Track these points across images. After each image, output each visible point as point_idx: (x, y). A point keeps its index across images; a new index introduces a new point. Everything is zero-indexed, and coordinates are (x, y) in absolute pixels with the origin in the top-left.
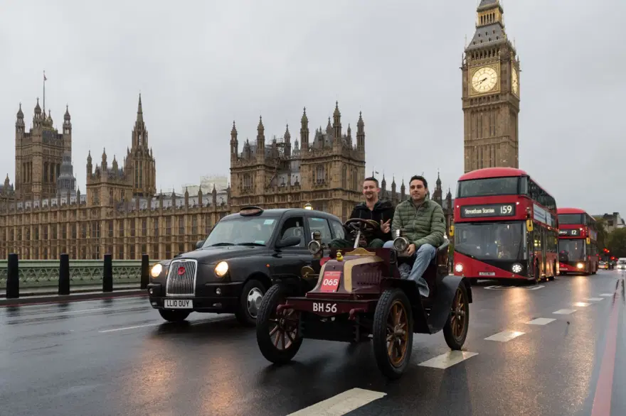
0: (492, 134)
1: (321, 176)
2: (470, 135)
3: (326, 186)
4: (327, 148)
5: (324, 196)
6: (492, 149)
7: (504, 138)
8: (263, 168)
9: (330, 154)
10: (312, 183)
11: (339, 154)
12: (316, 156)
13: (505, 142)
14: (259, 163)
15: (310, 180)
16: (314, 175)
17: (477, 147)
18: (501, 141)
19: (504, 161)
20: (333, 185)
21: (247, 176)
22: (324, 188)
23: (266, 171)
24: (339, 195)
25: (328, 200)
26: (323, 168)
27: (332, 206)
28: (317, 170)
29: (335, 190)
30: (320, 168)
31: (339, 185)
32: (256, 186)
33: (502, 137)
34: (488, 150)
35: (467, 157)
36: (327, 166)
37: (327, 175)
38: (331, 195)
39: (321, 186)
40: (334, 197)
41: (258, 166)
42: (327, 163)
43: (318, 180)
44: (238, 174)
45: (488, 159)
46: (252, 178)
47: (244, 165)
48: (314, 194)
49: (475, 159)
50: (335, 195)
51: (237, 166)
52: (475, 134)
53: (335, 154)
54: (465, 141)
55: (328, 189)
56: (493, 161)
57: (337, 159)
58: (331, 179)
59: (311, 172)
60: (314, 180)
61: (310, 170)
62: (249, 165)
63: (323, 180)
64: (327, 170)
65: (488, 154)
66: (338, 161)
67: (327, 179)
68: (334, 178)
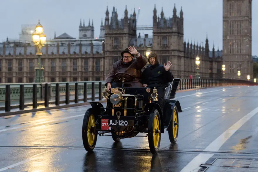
0: (239, 14)
1: (165, 42)
2: (226, 14)
3: (169, 48)
4: (169, 28)
5: (167, 54)
6: (239, 23)
7: (246, 17)
8: (128, 35)
9: (171, 31)
10: (159, 45)
11: (177, 31)
12: (162, 31)
13: (246, 20)
14: (125, 32)
15: (158, 44)
16: (161, 42)
17: (230, 21)
18: (244, 19)
19: (246, 31)
20: (172, 48)
21: (116, 39)
22: (167, 49)
23: (129, 37)
24: (177, 53)
25: (170, 56)
26: (166, 38)
27: (171, 59)
28: (163, 39)
29: (174, 50)
30: (164, 38)
31: (176, 48)
32: (122, 45)
33: (244, 17)
34: (237, 23)
35: (224, 27)
36: (169, 37)
37: (169, 42)
38: (171, 53)
39: (166, 48)
40: (173, 54)
41: (125, 34)
42: (169, 36)
43: (163, 45)
44: (110, 38)
45: (236, 28)
46: (120, 40)
47: (114, 32)
48: (161, 52)
49: (229, 28)
50: (174, 53)
51: (110, 33)
52: (229, 14)
53: (174, 31)
54: (224, 17)
55: (169, 49)
56: (239, 30)
57: (175, 34)
58: (171, 44)
59: (159, 40)
60: (161, 44)
61: (158, 38)
62: (118, 32)
63: (166, 45)
64: (169, 39)
65: (237, 26)
66: (176, 35)
67: (169, 44)
68: (173, 44)
